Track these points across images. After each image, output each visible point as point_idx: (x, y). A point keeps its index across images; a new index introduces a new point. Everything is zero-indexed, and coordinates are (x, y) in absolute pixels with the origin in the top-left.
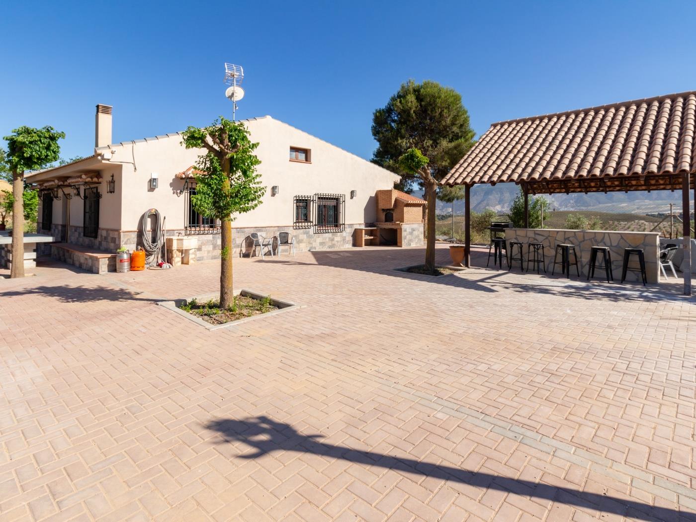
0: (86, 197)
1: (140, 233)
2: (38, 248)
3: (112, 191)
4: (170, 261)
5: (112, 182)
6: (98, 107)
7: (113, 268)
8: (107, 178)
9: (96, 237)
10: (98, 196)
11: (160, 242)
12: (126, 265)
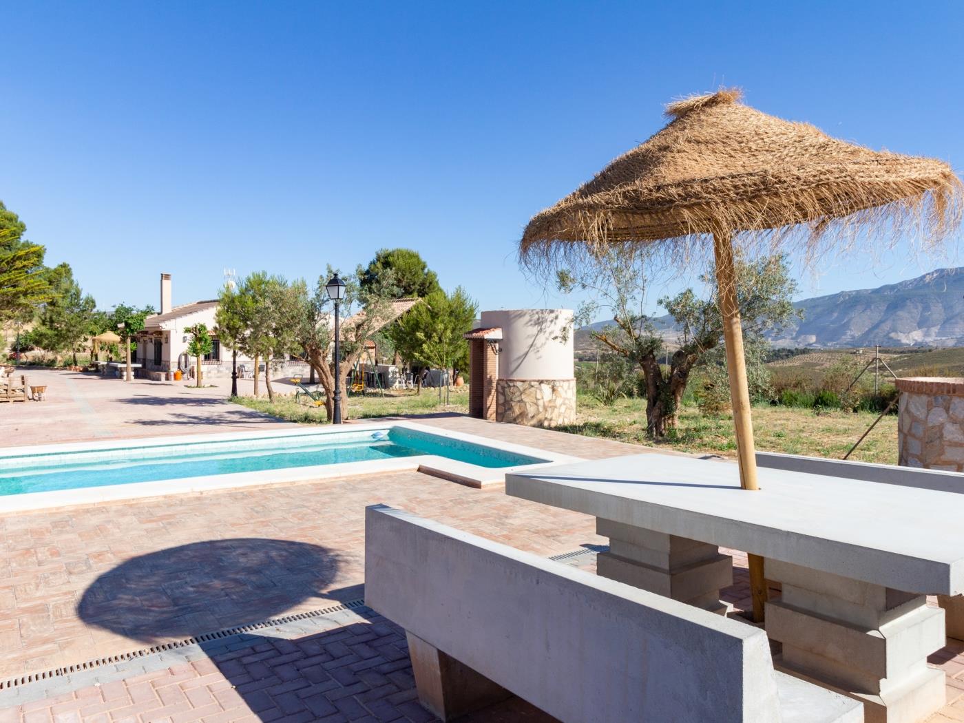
0: (155, 344)
1: (179, 363)
2: (135, 370)
3: (167, 342)
4: (193, 377)
5: (167, 338)
6: (162, 275)
7: (167, 379)
8: (164, 336)
9: (160, 365)
10: (161, 344)
11: (189, 367)
12: (173, 378)
